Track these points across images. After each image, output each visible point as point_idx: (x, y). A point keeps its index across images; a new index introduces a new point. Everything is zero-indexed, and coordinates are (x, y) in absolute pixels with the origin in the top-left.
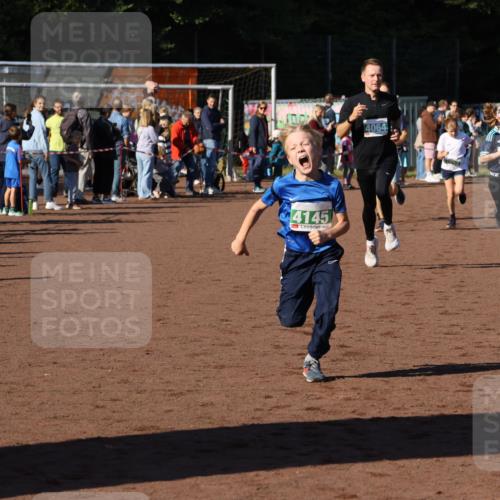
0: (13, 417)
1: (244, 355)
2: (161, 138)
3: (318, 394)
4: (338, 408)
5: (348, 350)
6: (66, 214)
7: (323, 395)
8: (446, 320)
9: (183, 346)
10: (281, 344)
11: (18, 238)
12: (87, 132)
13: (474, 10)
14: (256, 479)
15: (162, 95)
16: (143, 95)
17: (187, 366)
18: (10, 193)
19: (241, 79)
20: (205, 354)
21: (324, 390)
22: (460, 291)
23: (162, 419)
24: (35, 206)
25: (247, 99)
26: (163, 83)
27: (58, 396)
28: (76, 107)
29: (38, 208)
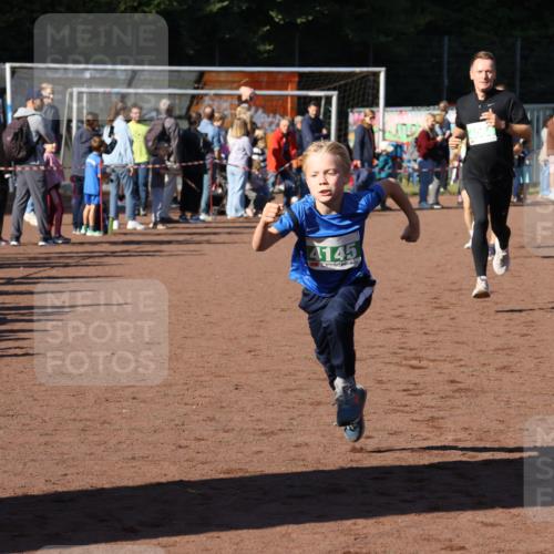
0: (88, 457)
2: (256, 150)
3: (425, 435)
5: (460, 385)
6: (149, 234)
9: (277, 380)
10: (384, 379)
11: (97, 260)
14: (353, 527)
15: (257, 103)
16: (237, 103)
17: (280, 403)
18: (89, 211)
19: (346, 85)
20: (301, 389)
21: (430, 430)
23: (252, 461)
24: (115, 225)
25: (353, 107)
26: (261, 89)
27: (137, 435)
28: (163, 116)
29: (119, 227)
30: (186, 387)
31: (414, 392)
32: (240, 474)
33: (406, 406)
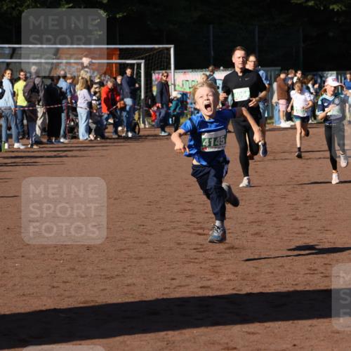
1: (156, 250)
2: (94, 98)
3: (208, 277)
4: (222, 286)
6: (29, 152)
7: (212, 277)
8: (297, 224)
9: (113, 244)
10: (182, 242)
12: (42, 94)
13: (311, 6)
14: (165, 337)
17: (116, 258)
19: (149, 56)
20: (129, 249)
21: (212, 274)
22: (306, 204)
24: (6, 146)
25: (154, 70)
27: (25, 280)
28: (34, 77)
29: (9, 147)
30: (55, 249)
31: (202, 250)
32: (92, 304)
33: (196, 259)
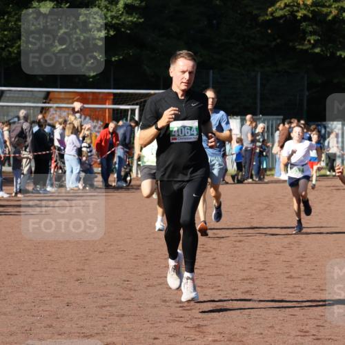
1: (140, 307)
2: (84, 144)
3: (193, 337)
6: (12, 200)
7: (196, 337)
8: (291, 283)
9: (95, 299)
10: (167, 299)
12: (29, 140)
17: (96, 315)
20: (110, 306)
21: (197, 334)
22: (303, 261)
26: (87, 104)
28: (22, 121)
30: (33, 304)
31: (188, 308)
33: (181, 317)
